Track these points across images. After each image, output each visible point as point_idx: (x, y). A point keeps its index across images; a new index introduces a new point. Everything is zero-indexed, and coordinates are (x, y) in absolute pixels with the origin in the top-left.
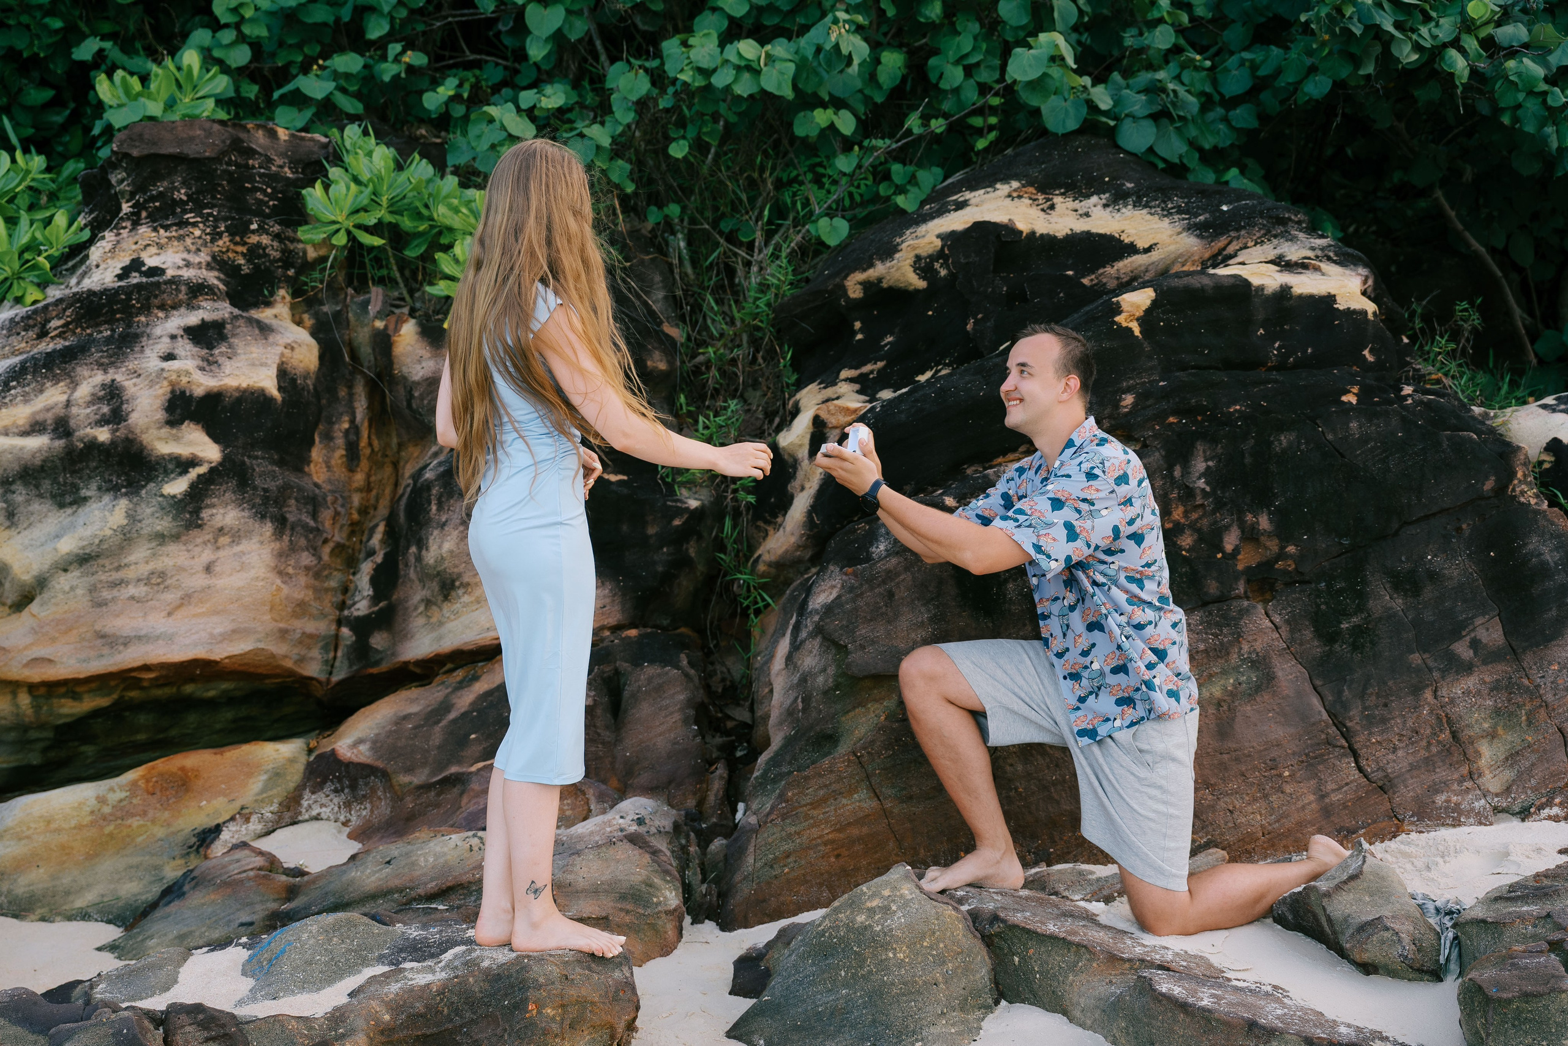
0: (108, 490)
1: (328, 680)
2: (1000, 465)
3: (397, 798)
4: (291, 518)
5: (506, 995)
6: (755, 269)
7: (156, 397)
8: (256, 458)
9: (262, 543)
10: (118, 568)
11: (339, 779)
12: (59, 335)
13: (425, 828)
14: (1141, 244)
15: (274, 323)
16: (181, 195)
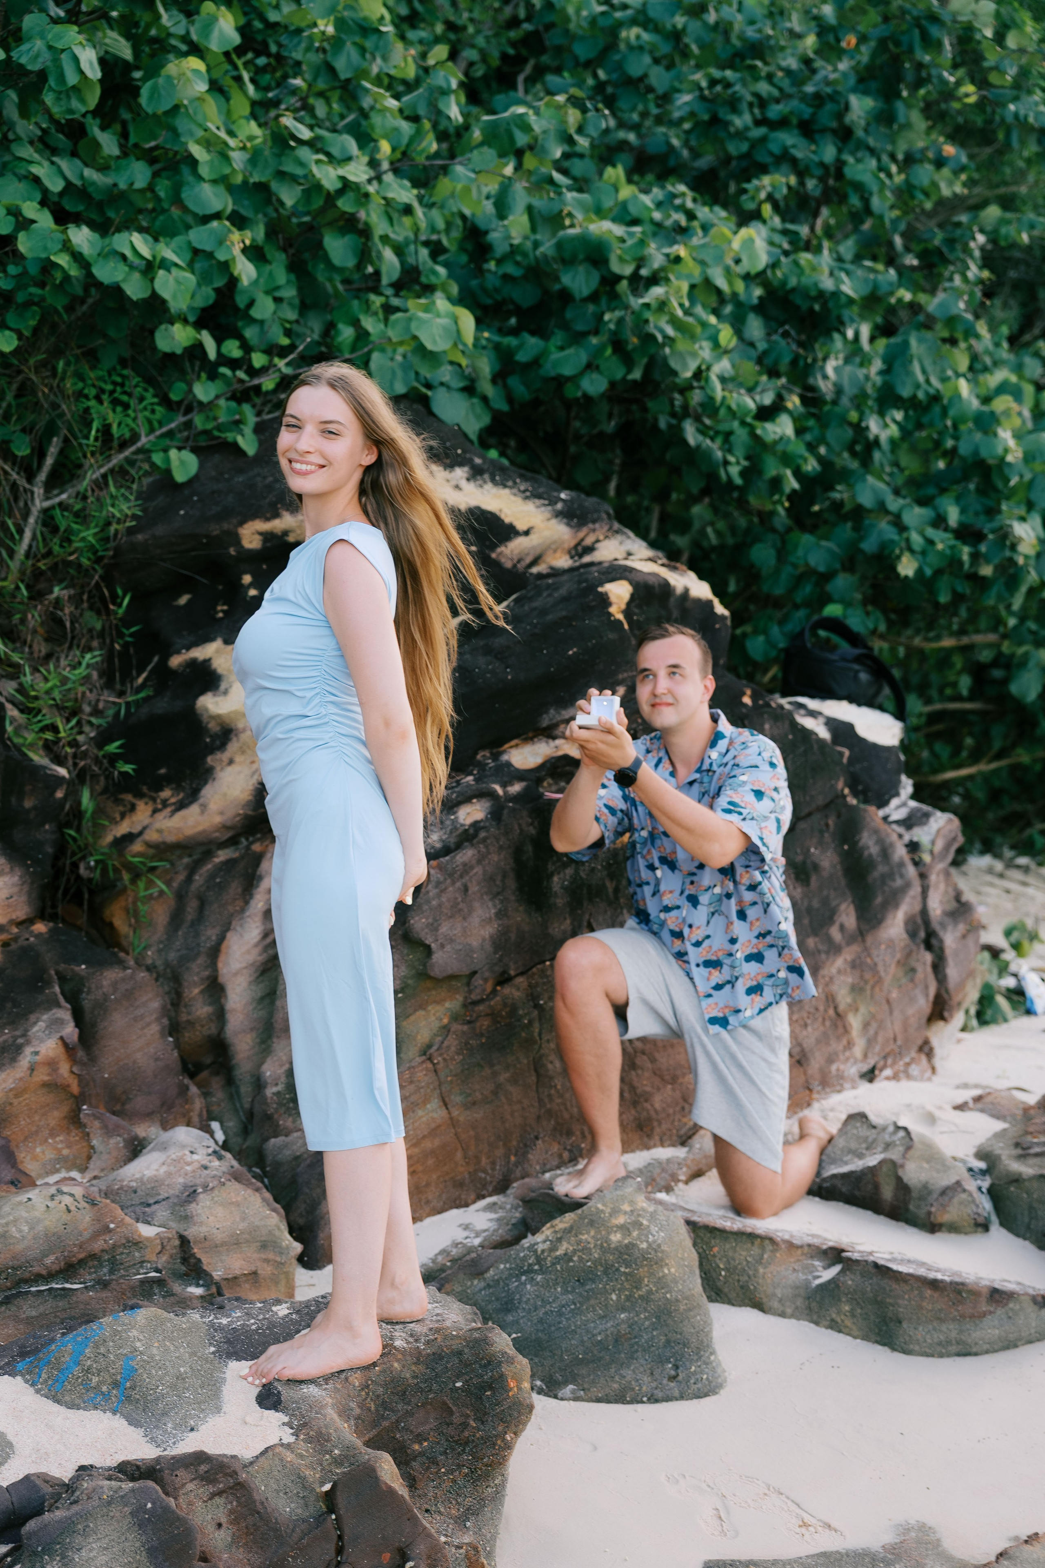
14: (521, 526)
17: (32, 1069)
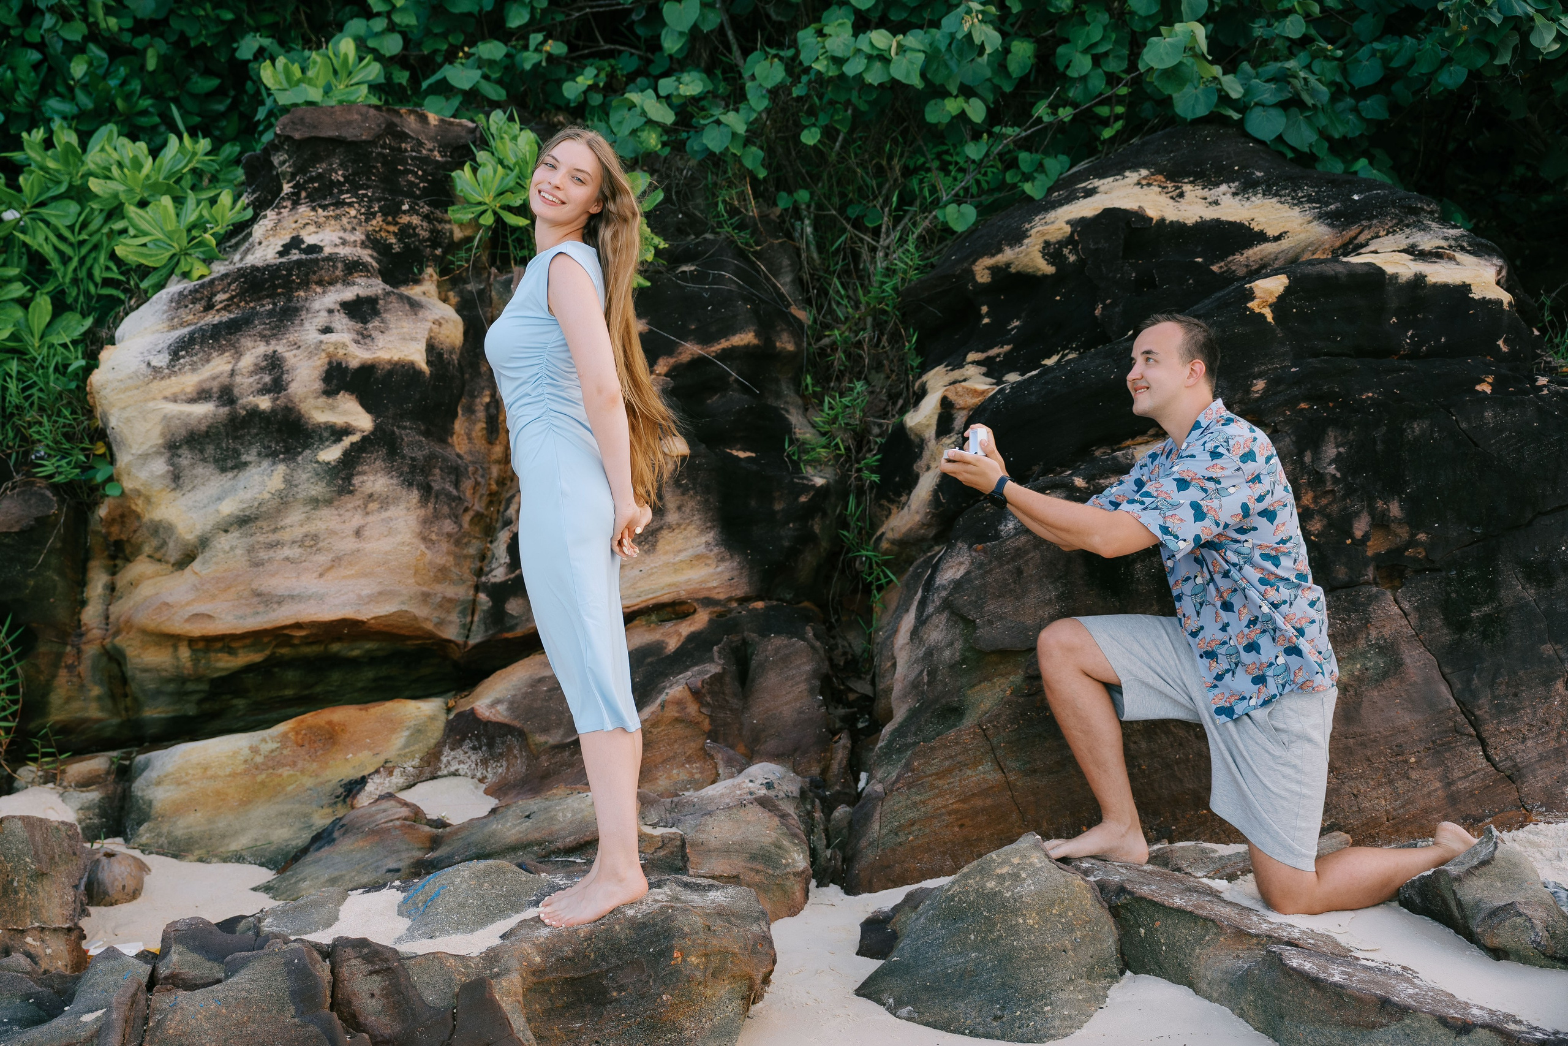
0: (267, 456)
1: (466, 643)
2: (1129, 447)
3: (533, 756)
4: (436, 486)
5: (651, 943)
6: (880, 254)
7: (315, 368)
8: (405, 428)
9: (408, 509)
10: (275, 530)
11: (478, 738)
12: (225, 308)
13: (562, 785)
14: (1271, 232)
15: (423, 299)
16: (339, 176)
17: (663, 706)
